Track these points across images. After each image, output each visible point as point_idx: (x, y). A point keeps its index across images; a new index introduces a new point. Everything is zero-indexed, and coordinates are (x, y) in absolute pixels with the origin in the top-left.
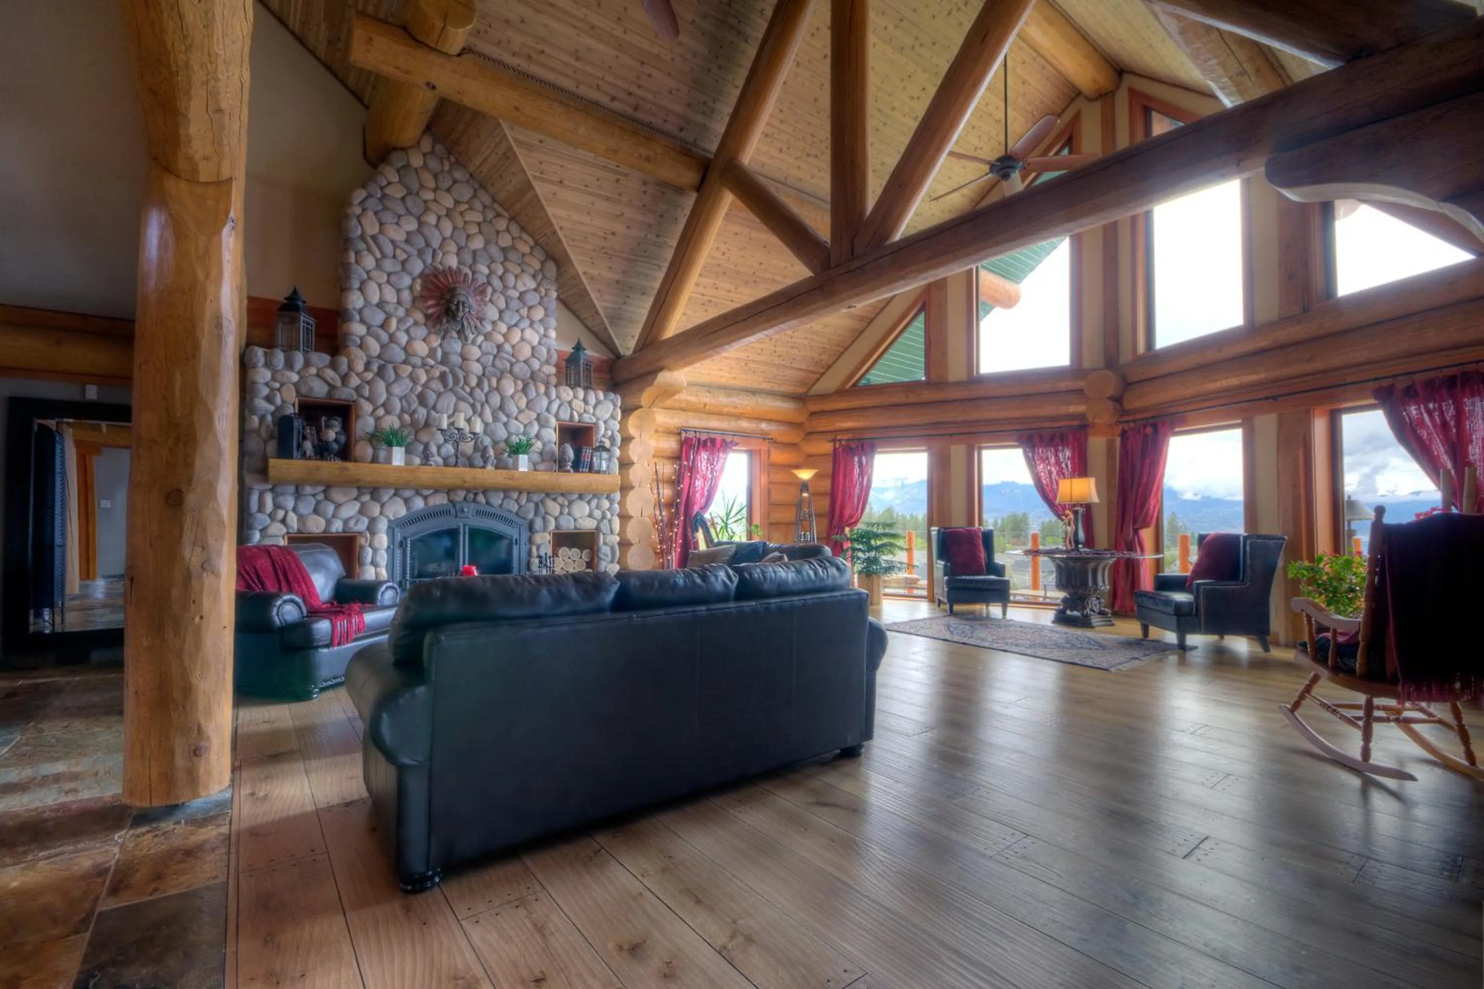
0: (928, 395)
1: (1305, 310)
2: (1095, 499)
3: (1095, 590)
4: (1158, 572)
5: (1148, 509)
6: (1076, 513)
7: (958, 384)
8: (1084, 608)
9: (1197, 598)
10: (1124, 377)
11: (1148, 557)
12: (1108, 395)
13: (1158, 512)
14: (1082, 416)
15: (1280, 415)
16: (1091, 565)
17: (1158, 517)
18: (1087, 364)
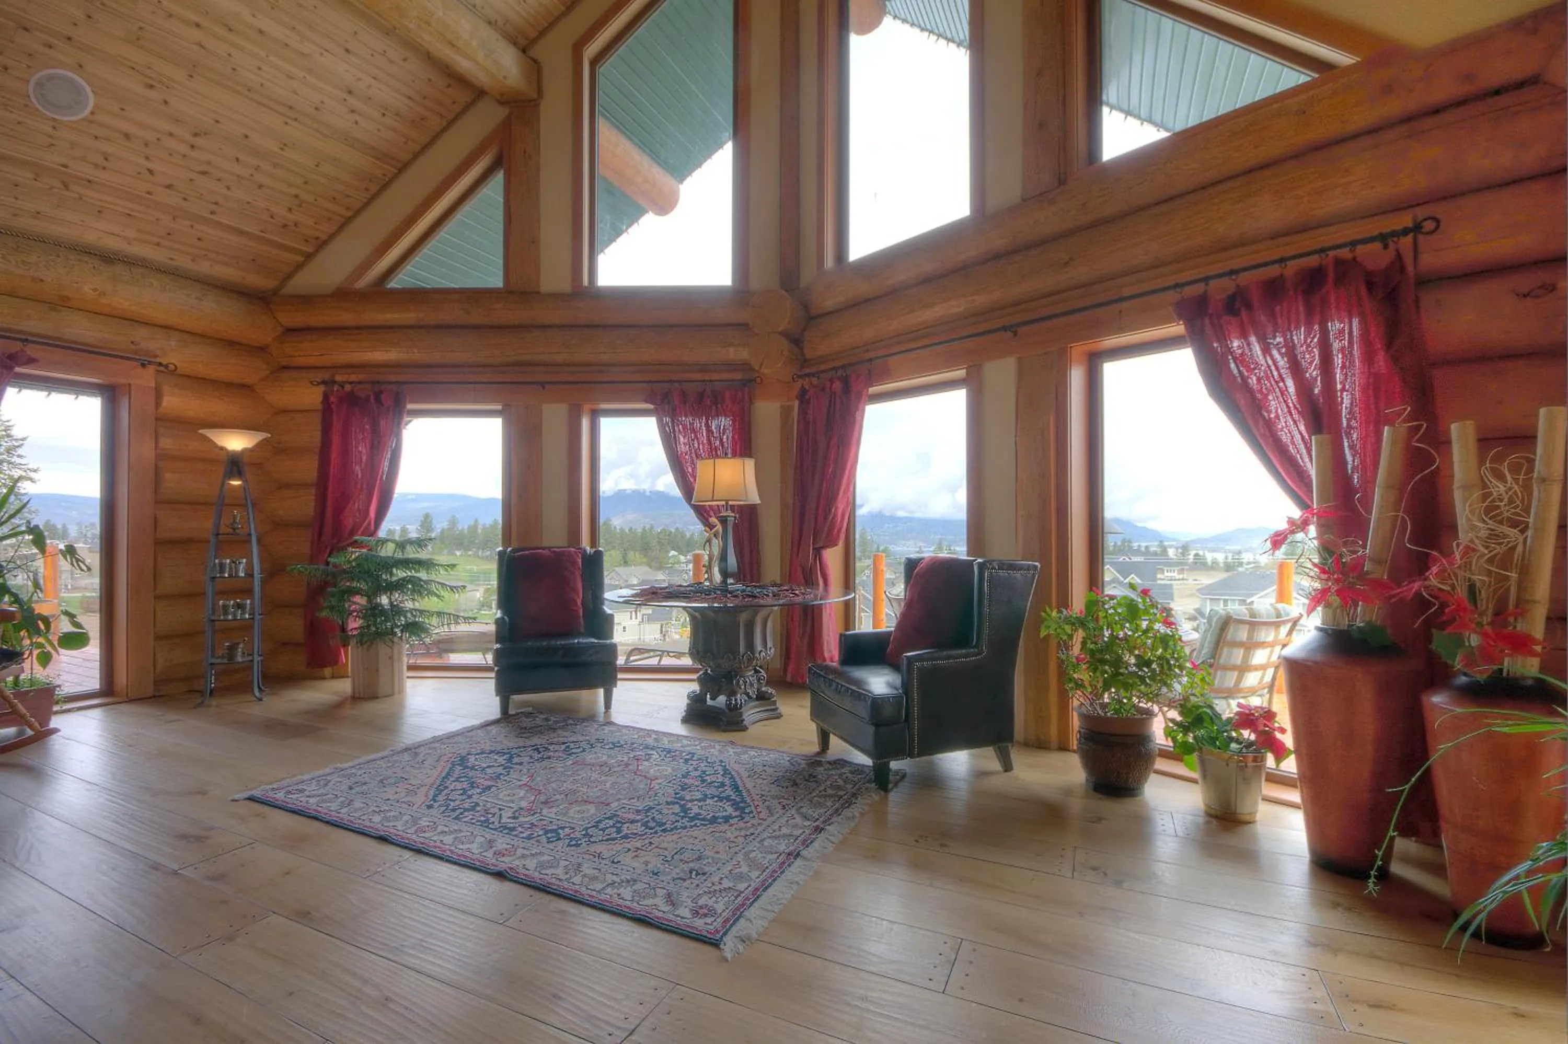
0: (504, 314)
1: (1062, 181)
2: (754, 498)
3: (750, 660)
4: (847, 629)
5: (835, 516)
6: (723, 521)
7: (556, 297)
8: (732, 693)
9: (906, 686)
10: (806, 306)
11: (835, 599)
12: (781, 329)
13: (848, 524)
14: (745, 366)
15: (1020, 360)
16: (743, 617)
17: (847, 530)
18: (755, 284)
